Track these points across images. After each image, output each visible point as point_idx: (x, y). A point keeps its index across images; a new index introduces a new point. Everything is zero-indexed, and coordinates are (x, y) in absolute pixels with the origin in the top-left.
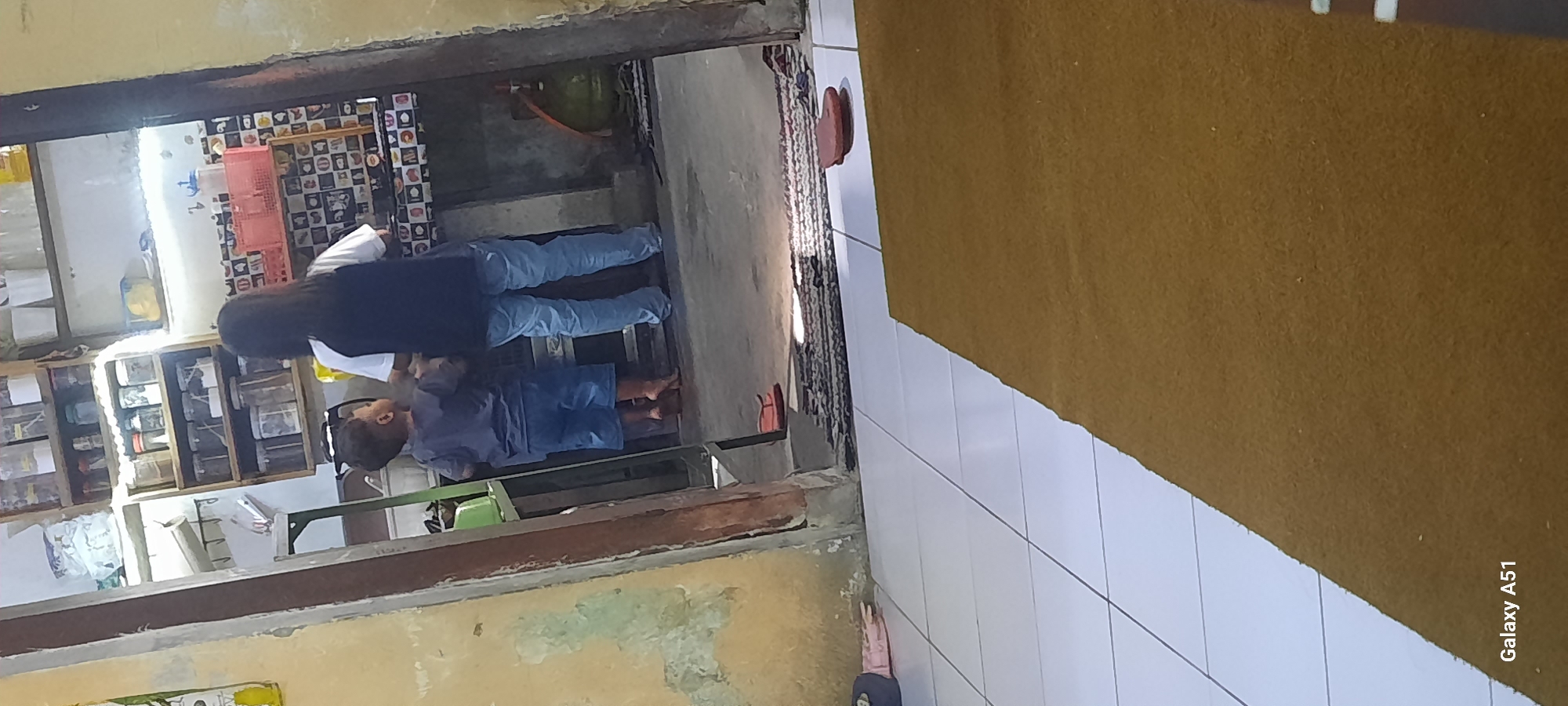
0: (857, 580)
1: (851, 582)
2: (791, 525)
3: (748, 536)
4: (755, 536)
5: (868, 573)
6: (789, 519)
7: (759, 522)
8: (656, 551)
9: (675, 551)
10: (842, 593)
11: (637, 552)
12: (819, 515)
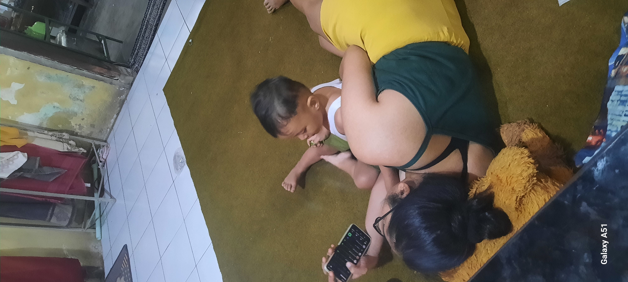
0: (123, 97)
1: (122, 96)
2: (115, 78)
3: (104, 76)
4: (105, 77)
5: (126, 96)
6: (115, 77)
7: (108, 75)
8: (80, 69)
9: (85, 72)
10: (118, 98)
11: (76, 68)
12: (122, 80)
